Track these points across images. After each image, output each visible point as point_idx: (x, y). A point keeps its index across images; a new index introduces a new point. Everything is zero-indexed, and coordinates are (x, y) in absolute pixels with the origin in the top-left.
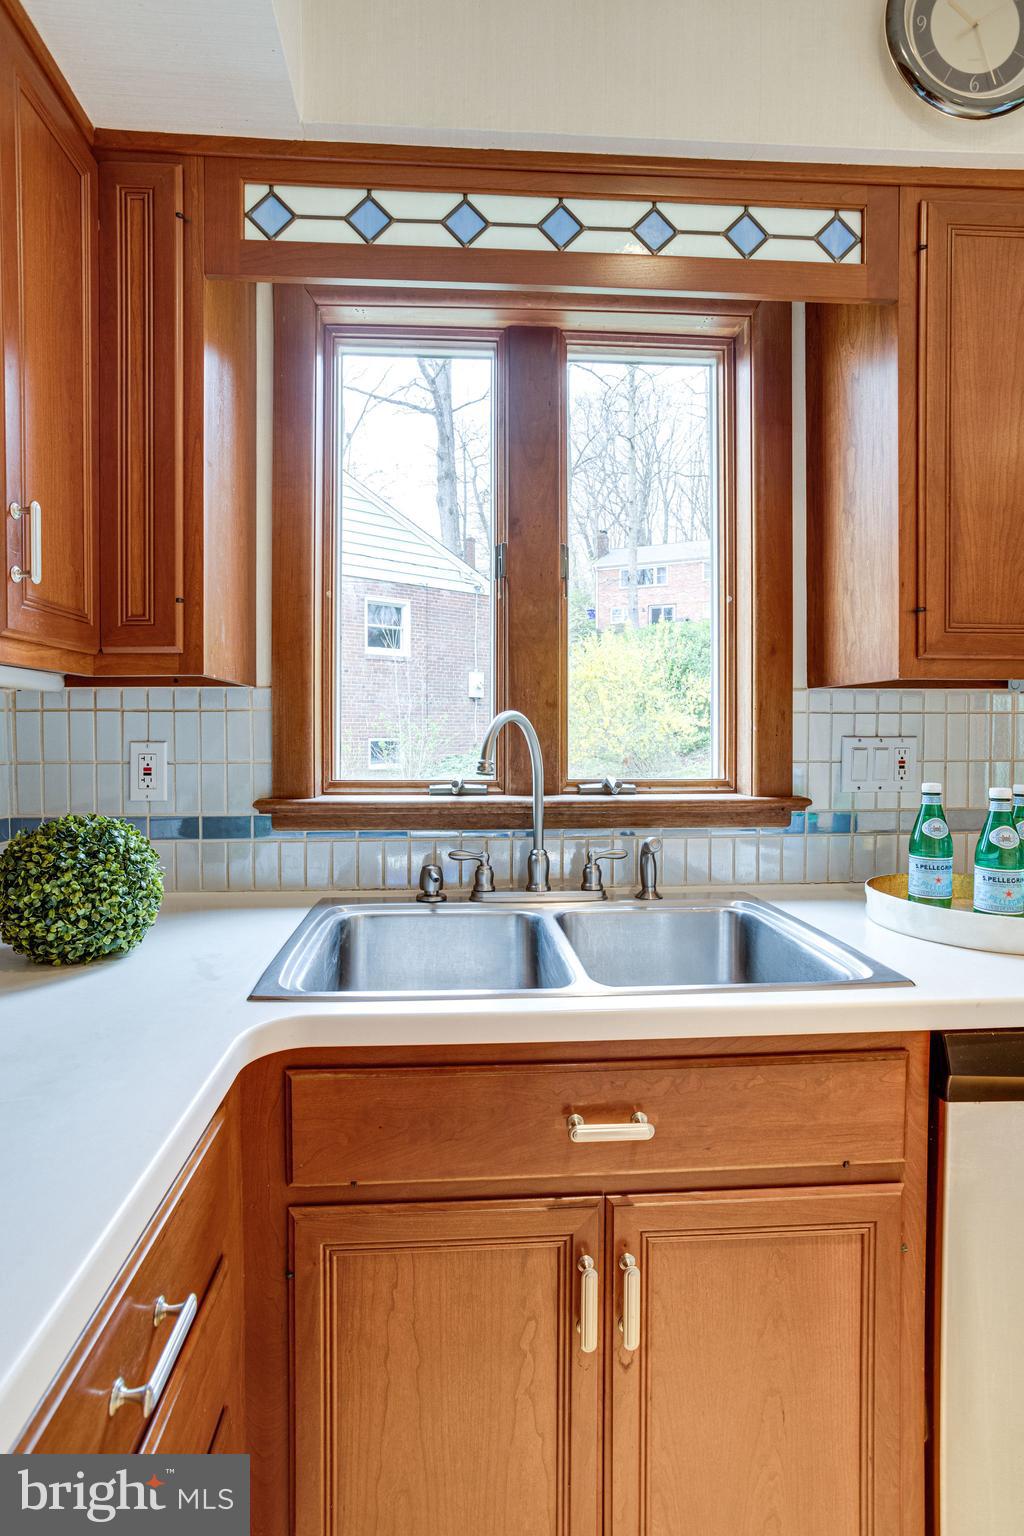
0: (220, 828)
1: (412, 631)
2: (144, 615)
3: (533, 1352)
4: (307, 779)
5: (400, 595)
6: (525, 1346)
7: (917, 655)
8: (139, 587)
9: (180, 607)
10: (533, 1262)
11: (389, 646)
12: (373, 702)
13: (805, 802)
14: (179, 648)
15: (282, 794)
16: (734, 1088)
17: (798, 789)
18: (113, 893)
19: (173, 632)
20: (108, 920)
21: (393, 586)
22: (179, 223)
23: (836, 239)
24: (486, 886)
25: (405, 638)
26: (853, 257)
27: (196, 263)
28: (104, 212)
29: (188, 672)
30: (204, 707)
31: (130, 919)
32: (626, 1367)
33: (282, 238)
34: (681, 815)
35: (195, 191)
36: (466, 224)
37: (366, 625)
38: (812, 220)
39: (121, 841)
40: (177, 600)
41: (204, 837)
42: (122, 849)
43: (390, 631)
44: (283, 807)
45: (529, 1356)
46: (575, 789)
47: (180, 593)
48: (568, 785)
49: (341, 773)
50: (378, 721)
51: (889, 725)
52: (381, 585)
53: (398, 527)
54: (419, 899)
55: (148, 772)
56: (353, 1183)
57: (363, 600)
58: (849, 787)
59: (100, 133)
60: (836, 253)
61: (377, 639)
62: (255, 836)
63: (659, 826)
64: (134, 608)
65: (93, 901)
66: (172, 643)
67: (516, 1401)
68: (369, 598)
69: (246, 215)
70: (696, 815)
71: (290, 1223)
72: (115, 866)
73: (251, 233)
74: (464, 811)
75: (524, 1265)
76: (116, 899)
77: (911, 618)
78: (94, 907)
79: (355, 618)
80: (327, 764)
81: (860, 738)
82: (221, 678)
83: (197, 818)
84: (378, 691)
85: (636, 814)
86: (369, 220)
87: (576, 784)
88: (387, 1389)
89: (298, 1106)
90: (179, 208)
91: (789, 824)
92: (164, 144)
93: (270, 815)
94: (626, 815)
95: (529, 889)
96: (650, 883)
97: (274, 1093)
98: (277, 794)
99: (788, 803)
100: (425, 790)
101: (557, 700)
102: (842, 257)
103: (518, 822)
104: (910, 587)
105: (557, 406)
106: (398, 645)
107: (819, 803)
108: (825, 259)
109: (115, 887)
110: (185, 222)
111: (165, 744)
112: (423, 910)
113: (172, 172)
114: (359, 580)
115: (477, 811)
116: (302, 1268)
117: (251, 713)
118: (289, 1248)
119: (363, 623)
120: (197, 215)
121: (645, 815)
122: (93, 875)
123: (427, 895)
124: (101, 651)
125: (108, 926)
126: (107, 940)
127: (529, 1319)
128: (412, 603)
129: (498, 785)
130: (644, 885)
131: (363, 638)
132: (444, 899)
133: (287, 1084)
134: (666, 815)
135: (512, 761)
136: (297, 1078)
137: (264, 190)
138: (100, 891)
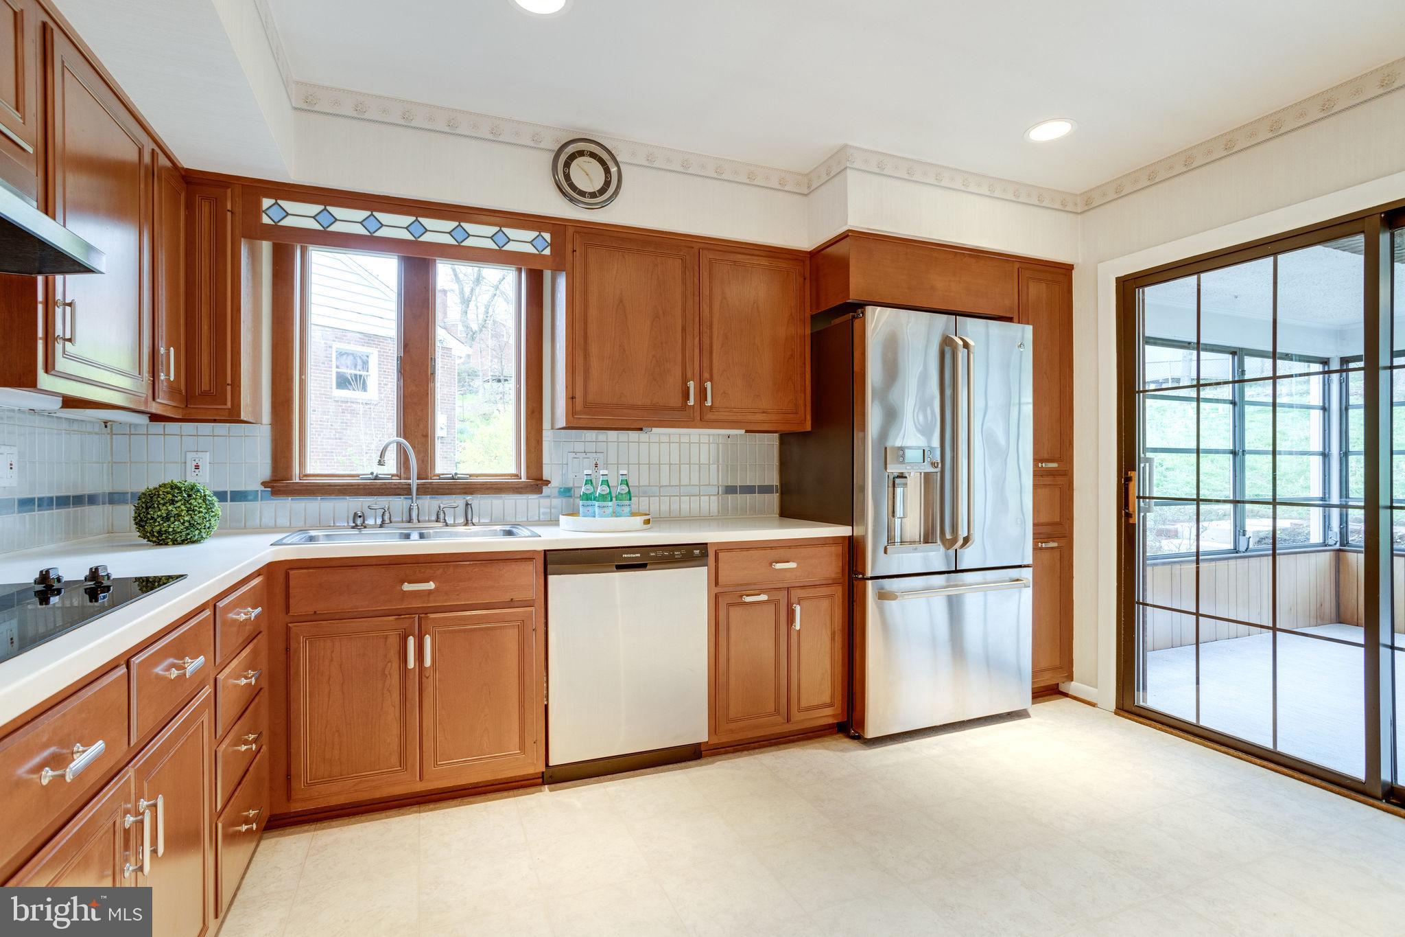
0: (238, 496)
1: (380, 377)
2: (210, 390)
3: (390, 674)
4: (291, 471)
5: (368, 344)
6: (386, 672)
7: (573, 416)
8: (207, 378)
9: (229, 388)
10: (390, 640)
11: (354, 390)
12: (340, 439)
13: (547, 482)
14: (229, 405)
15: (277, 479)
16: (467, 572)
17: (546, 476)
18: (200, 512)
19: (226, 399)
20: (197, 524)
21: (361, 336)
22: (229, 214)
23: (540, 244)
24: (387, 521)
25: (372, 381)
26: (547, 252)
27: (237, 232)
28: (190, 206)
29: (233, 417)
30: (231, 434)
31: (208, 525)
32: (427, 678)
33: (280, 224)
34: (488, 489)
35: (237, 199)
36: (372, 225)
37: (334, 370)
38: (530, 235)
39: (202, 491)
40: (228, 384)
41: (231, 501)
42: (203, 494)
43: (356, 375)
44: (279, 484)
45: (389, 676)
46: (438, 478)
47: (229, 381)
48: (435, 476)
49: (309, 470)
50: (346, 456)
51: (591, 447)
52: (348, 334)
53: (367, 283)
54: (353, 528)
55: (197, 467)
56: (315, 612)
57: (331, 347)
58: (571, 476)
59: (187, 170)
60: (540, 249)
61: (343, 382)
62: (261, 500)
63: (478, 494)
64: (205, 387)
65: (191, 515)
66: (226, 404)
67: (383, 694)
68: (337, 346)
69: (263, 211)
70: (496, 489)
71: (288, 629)
72: (200, 501)
73: (266, 220)
74: (376, 487)
75: (386, 642)
76: (201, 515)
77: (570, 401)
78: (191, 517)
79: (323, 363)
80: (302, 464)
81: (576, 453)
82: (248, 420)
83: (226, 492)
84: (346, 429)
85: (465, 488)
86: (325, 219)
87: (439, 475)
88: (329, 692)
89: (292, 583)
90: (229, 207)
91: (541, 493)
92: (221, 179)
93: (269, 489)
94: (460, 489)
95: (409, 522)
96: (469, 519)
97: (281, 578)
98: (274, 478)
99: (539, 482)
100: (357, 478)
101: (428, 433)
102: (542, 251)
103: (406, 492)
104: (570, 388)
105: (429, 289)
106: (364, 388)
107: (556, 482)
108: (535, 252)
109: (201, 509)
110: (232, 213)
111: (208, 453)
112: (355, 532)
113: (226, 192)
114: (327, 329)
115: (384, 487)
116: (293, 645)
117: (259, 438)
118: (288, 640)
119: (331, 367)
120: (238, 210)
121: (469, 488)
122: (191, 504)
123: (357, 525)
124: (187, 406)
125: (198, 526)
126: (197, 532)
127: (388, 662)
128: (379, 351)
129: (397, 476)
130: (467, 520)
131: (331, 382)
132: (365, 527)
133: (287, 576)
134: (481, 488)
135: (404, 464)
136: (292, 573)
137: (273, 201)
138: (194, 511)
